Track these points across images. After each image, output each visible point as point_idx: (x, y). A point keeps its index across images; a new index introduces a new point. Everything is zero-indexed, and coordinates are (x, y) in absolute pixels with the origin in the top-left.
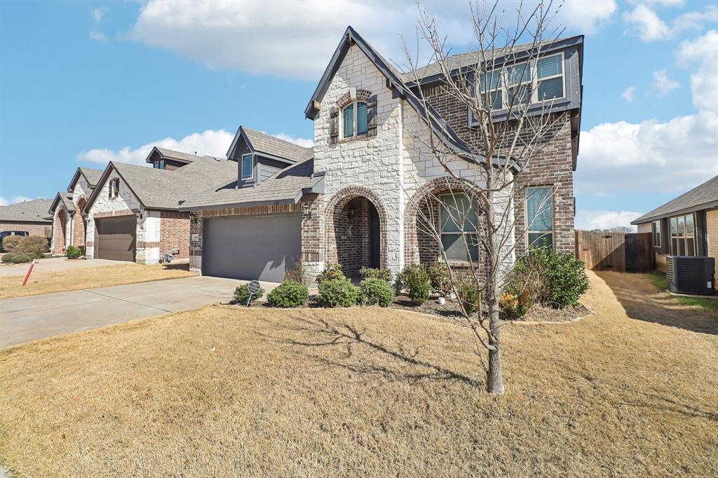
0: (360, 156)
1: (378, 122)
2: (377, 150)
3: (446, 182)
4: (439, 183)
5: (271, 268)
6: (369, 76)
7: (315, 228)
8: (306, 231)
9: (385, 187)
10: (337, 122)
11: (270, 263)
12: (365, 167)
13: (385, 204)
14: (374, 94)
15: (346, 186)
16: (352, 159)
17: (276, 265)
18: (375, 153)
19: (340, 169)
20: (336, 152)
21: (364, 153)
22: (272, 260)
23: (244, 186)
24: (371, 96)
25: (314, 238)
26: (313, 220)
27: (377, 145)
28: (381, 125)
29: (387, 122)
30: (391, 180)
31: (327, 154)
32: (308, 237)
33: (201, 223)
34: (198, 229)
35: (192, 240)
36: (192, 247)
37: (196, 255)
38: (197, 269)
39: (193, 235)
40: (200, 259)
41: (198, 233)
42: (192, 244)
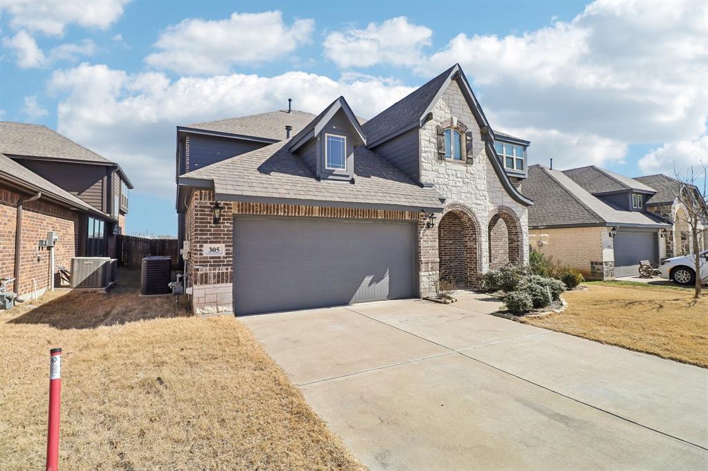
0: (461, 178)
1: (474, 154)
2: (472, 176)
3: (504, 209)
5: (370, 284)
8: (425, 241)
9: (479, 207)
10: (443, 141)
11: (368, 279)
12: (465, 189)
13: (479, 219)
14: (469, 130)
15: (451, 200)
16: (455, 179)
17: (377, 280)
18: (471, 178)
20: (442, 167)
21: (464, 176)
22: (369, 275)
23: (330, 177)
24: (467, 131)
27: (473, 172)
28: (475, 158)
29: (478, 157)
30: (482, 203)
31: (435, 168)
32: (427, 247)
33: (230, 223)
34: (224, 234)
35: (204, 255)
36: (204, 268)
37: (218, 282)
38: (220, 308)
39: (205, 245)
40: (228, 288)
41: (224, 242)
42: (204, 262)
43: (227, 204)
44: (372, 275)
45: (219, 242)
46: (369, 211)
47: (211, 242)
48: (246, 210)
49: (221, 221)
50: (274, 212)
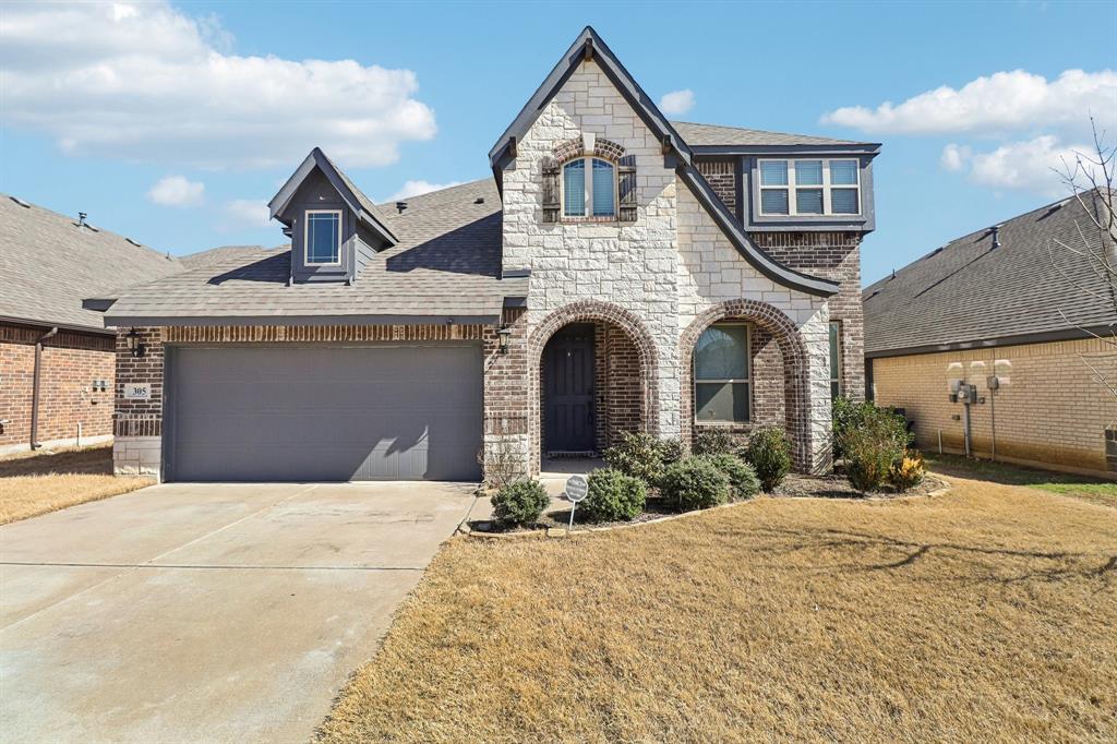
0: (604, 252)
1: (639, 199)
2: (636, 245)
3: (742, 307)
4: (732, 308)
5: (389, 452)
6: (620, 121)
7: (518, 372)
8: (495, 378)
9: (652, 307)
10: (557, 185)
11: (385, 444)
12: (614, 271)
13: (653, 333)
14: (629, 153)
15: (575, 299)
16: (587, 255)
17: (402, 445)
18: (632, 250)
19: (563, 269)
20: (554, 237)
21: (612, 246)
22: (388, 437)
23: (312, 278)
24: (624, 155)
25: (514, 390)
26: (511, 357)
27: (637, 237)
28: (645, 206)
29: (653, 203)
30: (664, 298)
31: (533, 239)
32: (500, 389)
33: (158, 355)
34: (150, 370)
35: (126, 398)
36: (124, 415)
37: (141, 434)
38: (143, 470)
39: (126, 385)
40: (155, 442)
41: (149, 381)
42: (126, 407)
43: (154, 330)
44: (393, 437)
45: (144, 381)
46: (375, 328)
47: (134, 381)
48: (178, 337)
49: (147, 352)
50: (216, 336)
